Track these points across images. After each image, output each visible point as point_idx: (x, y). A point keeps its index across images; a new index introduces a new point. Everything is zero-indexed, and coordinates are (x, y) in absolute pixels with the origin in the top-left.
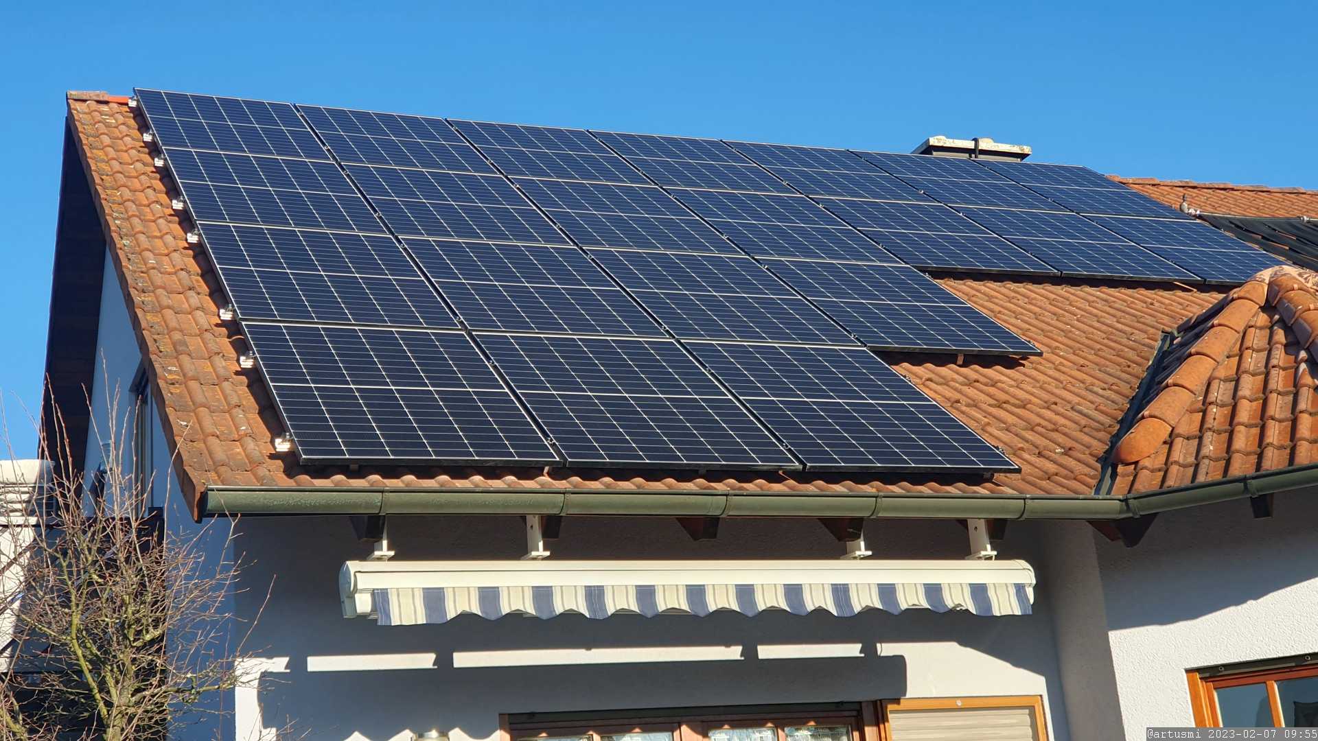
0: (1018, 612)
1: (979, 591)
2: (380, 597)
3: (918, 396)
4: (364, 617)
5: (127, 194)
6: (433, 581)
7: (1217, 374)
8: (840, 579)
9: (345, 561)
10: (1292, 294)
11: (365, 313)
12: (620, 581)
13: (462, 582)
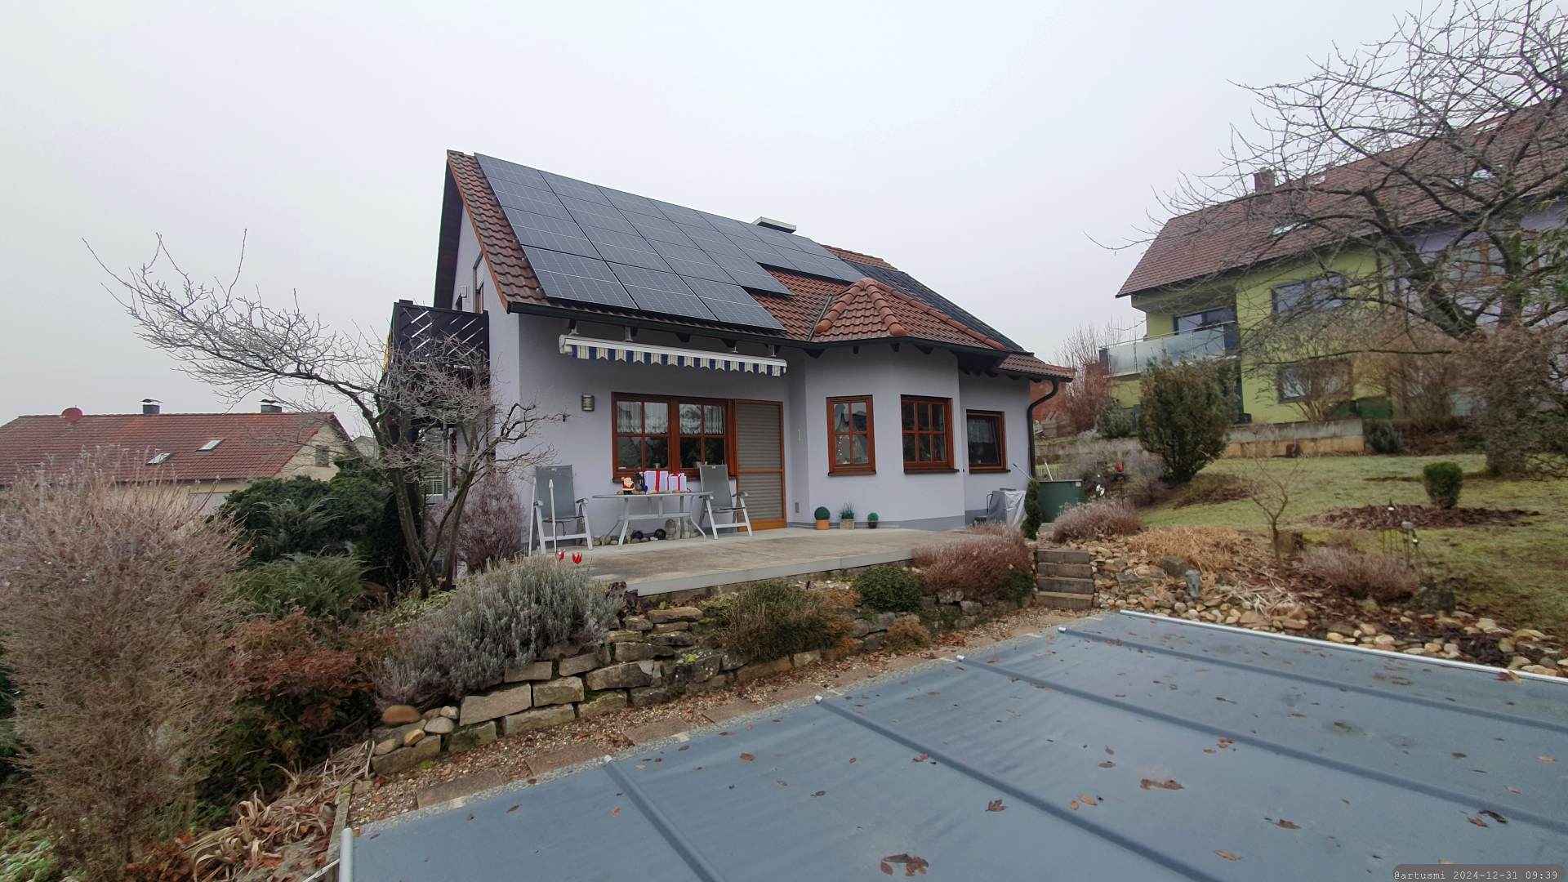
0: (780, 375)
1: (770, 367)
2: (574, 347)
4: (567, 353)
6: (593, 345)
8: (728, 359)
9: (560, 335)
12: (657, 352)
13: (603, 346)
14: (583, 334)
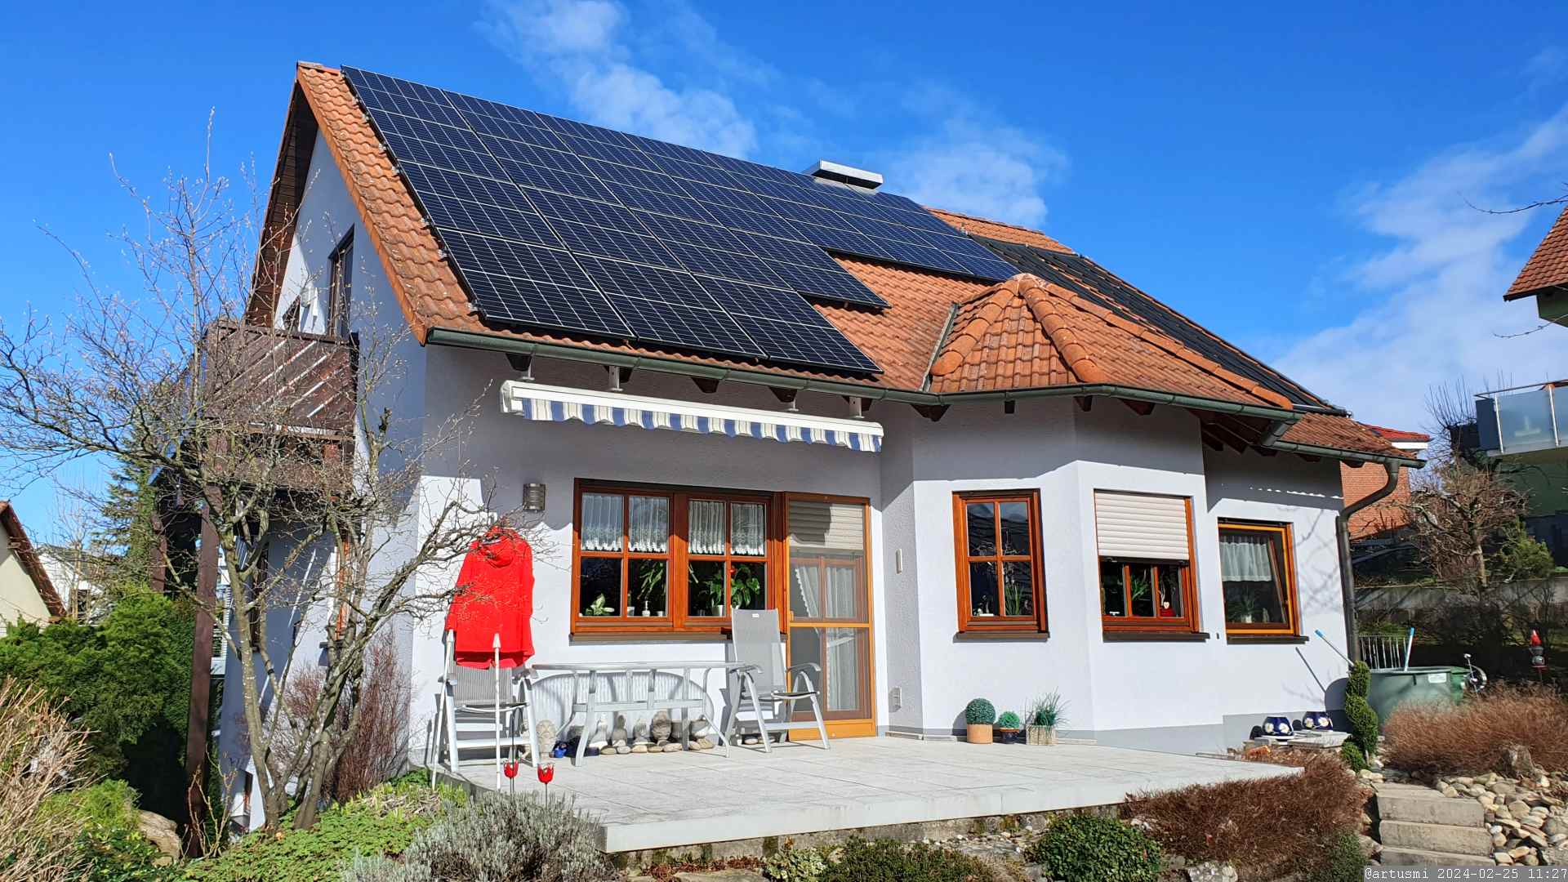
0: (873, 450)
2: (527, 403)
3: (825, 323)
4: (512, 414)
5: (348, 135)
6: (557, 398)
7: (989, 331)
8: (781, 422)
9: (504, 380)
10: (1033, 290)
11: (508, 232)
12: (662, 410)
13: (574, 400)
14: (540, 379)
